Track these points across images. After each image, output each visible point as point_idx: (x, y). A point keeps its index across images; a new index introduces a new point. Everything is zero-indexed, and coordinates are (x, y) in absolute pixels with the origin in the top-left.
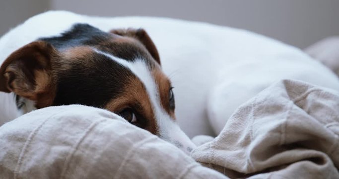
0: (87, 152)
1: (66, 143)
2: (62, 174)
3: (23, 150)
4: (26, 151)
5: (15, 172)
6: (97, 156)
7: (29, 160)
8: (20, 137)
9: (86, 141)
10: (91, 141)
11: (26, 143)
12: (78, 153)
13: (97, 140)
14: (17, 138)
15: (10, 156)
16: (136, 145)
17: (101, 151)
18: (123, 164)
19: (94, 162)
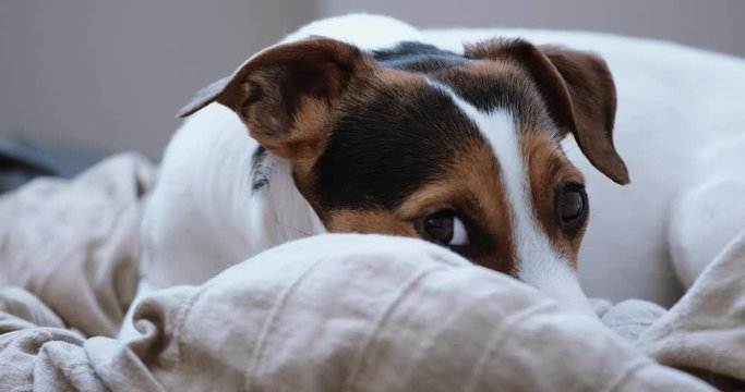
0: (405, 333)
1: (358, 313)
2: (349, 381)
3: (266, 327)
4: (272, 330)
5: (248, 376)
6: (426, 343)
7: (278, 350)
8: (260, 297)
9: (402, 310)
10: (412, 310)
11: (273, 312)
12: (386, 334)
13: (426, 308)
14: (252, 301)
15: (239, 340)
16: (510, 320)
17: (434, 332)
18: (483, 360)
19: (418, 355)
